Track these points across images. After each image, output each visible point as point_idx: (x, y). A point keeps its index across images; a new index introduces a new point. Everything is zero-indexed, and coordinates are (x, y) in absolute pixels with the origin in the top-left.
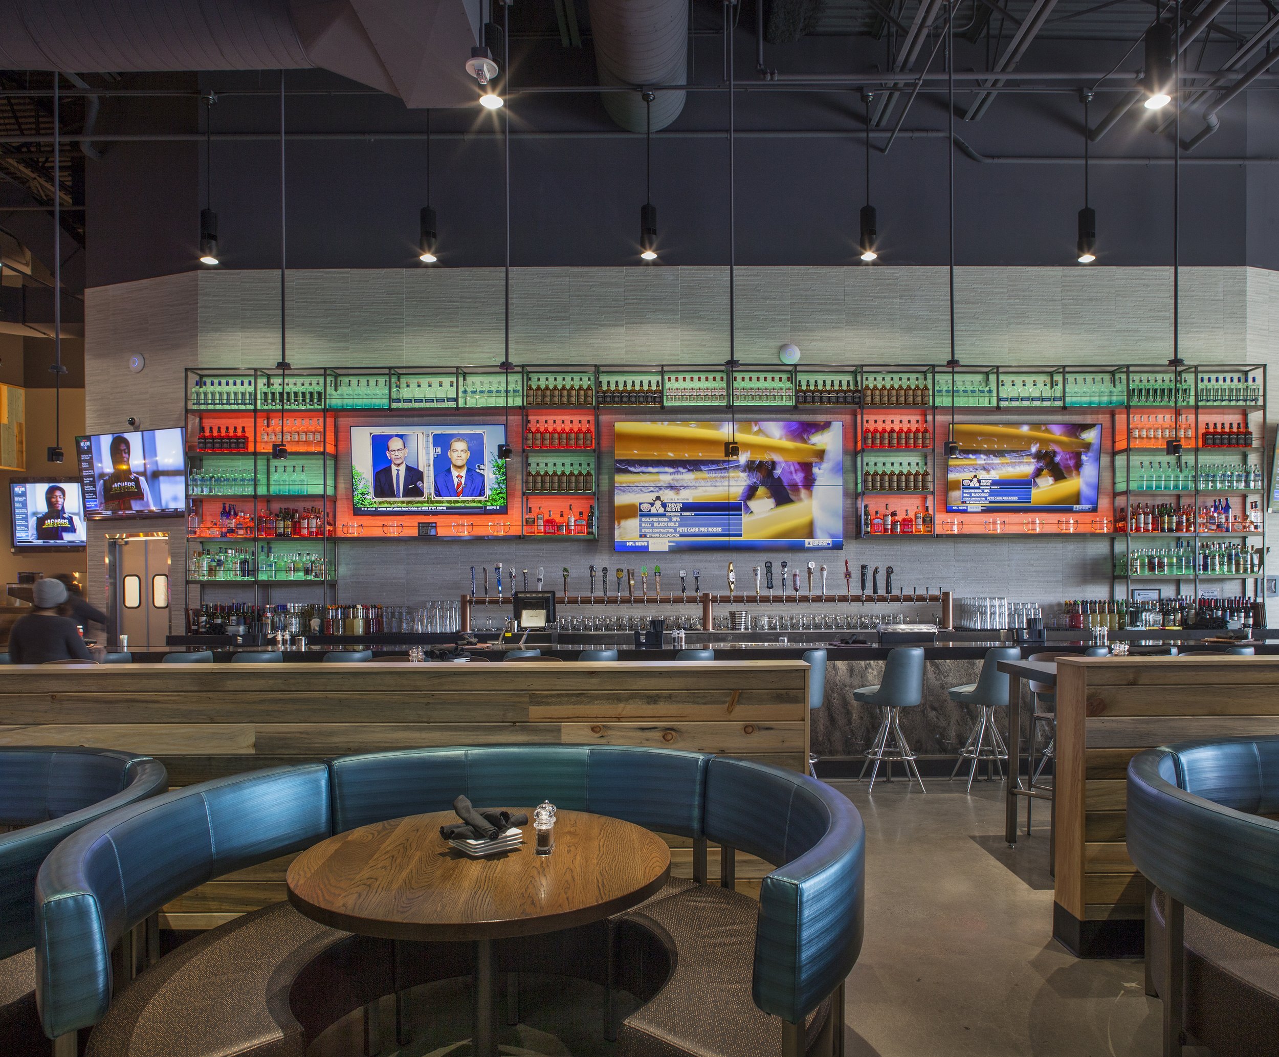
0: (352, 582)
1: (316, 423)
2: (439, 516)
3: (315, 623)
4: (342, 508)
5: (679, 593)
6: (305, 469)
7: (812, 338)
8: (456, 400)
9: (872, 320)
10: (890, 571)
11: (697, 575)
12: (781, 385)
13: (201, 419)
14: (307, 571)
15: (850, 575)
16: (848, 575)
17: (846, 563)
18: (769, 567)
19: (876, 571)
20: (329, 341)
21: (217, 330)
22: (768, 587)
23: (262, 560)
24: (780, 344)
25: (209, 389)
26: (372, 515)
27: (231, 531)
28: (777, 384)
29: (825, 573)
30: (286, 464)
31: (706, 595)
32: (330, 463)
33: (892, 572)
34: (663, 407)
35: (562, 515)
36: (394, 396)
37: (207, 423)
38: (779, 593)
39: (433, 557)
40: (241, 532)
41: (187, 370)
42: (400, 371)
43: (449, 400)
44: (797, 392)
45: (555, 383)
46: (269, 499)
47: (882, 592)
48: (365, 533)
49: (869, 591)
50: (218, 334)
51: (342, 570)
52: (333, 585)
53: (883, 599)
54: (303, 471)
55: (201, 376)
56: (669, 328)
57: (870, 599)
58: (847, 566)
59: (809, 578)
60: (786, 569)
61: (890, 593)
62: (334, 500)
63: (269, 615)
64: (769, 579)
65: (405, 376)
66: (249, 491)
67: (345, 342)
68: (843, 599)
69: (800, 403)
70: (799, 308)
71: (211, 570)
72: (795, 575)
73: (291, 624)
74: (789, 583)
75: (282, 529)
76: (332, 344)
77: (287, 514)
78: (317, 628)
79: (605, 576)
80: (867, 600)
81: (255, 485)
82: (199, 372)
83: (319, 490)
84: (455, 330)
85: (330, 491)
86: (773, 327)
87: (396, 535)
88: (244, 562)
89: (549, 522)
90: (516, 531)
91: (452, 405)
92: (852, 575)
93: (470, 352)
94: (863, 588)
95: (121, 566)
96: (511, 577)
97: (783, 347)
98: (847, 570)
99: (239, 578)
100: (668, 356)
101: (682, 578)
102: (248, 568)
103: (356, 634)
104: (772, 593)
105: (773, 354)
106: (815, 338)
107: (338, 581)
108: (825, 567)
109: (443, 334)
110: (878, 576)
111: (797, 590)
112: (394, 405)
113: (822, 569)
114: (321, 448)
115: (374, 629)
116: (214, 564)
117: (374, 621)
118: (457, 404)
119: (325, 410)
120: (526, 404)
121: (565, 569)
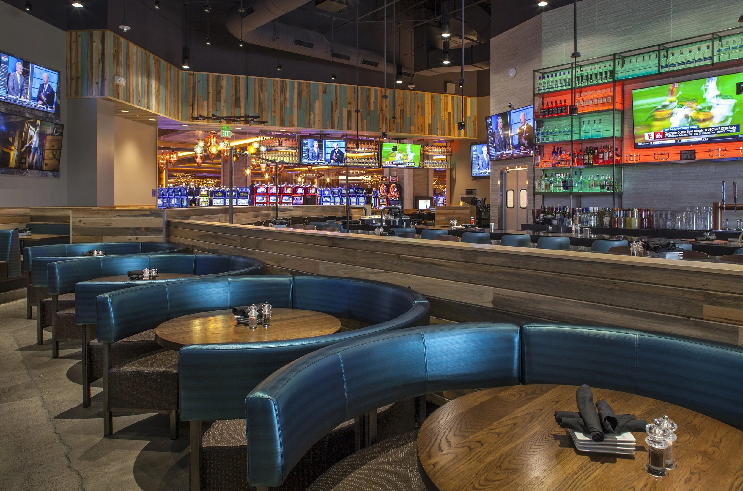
0: (633, 193)
1: (609, 92)
2: (698, 145)
3: (606, 220)
4: (626, 144)
6: (602, 121)
8: (712, 58)
13: (543, 98)
14: (602, 187)
20: (619, 36)
21: (552, 45)
23: (576, 180)
25: (546, 80)
26: (647, 148)
27: (558, 163)
30: (589, 120)
32: (618, 116)
36: (663, 63)
37: (547, 100)
40: (563, 163)
41: (534, 71)
42: (667, 46)
43: (705, 59)
46: (580, 142)
48: (643, 160)
51: (627, 186)
52: (620, 195)
54: (600, 123)
55: (543, 74)
62: (621, 139)
63: (578, 214)
65: (672, 49)
66: (567, 138)
67: (629, 34)
71: (546, 186)
73: (591, 220)
75: (587, 160)
77: (591, 151)
78: (608, 223)
81: (571, 134)
82: (542, 71)
83: (610, 134)
84: (713, 6)
85: (618, 134)
87: (664, 160)
88: (565, 181)
91: (709, 62)
95: (506, 184)
99: (562, 191)
102: (567, 185)
103: (633, 228)
107: (624, 193)
109: (702, 12)
112: (662, 70)
114: (612, 107)
115: (646, 225)
116: (548, 183)
117: (646, 220)
118: (713, 61)
119: (614, 82)
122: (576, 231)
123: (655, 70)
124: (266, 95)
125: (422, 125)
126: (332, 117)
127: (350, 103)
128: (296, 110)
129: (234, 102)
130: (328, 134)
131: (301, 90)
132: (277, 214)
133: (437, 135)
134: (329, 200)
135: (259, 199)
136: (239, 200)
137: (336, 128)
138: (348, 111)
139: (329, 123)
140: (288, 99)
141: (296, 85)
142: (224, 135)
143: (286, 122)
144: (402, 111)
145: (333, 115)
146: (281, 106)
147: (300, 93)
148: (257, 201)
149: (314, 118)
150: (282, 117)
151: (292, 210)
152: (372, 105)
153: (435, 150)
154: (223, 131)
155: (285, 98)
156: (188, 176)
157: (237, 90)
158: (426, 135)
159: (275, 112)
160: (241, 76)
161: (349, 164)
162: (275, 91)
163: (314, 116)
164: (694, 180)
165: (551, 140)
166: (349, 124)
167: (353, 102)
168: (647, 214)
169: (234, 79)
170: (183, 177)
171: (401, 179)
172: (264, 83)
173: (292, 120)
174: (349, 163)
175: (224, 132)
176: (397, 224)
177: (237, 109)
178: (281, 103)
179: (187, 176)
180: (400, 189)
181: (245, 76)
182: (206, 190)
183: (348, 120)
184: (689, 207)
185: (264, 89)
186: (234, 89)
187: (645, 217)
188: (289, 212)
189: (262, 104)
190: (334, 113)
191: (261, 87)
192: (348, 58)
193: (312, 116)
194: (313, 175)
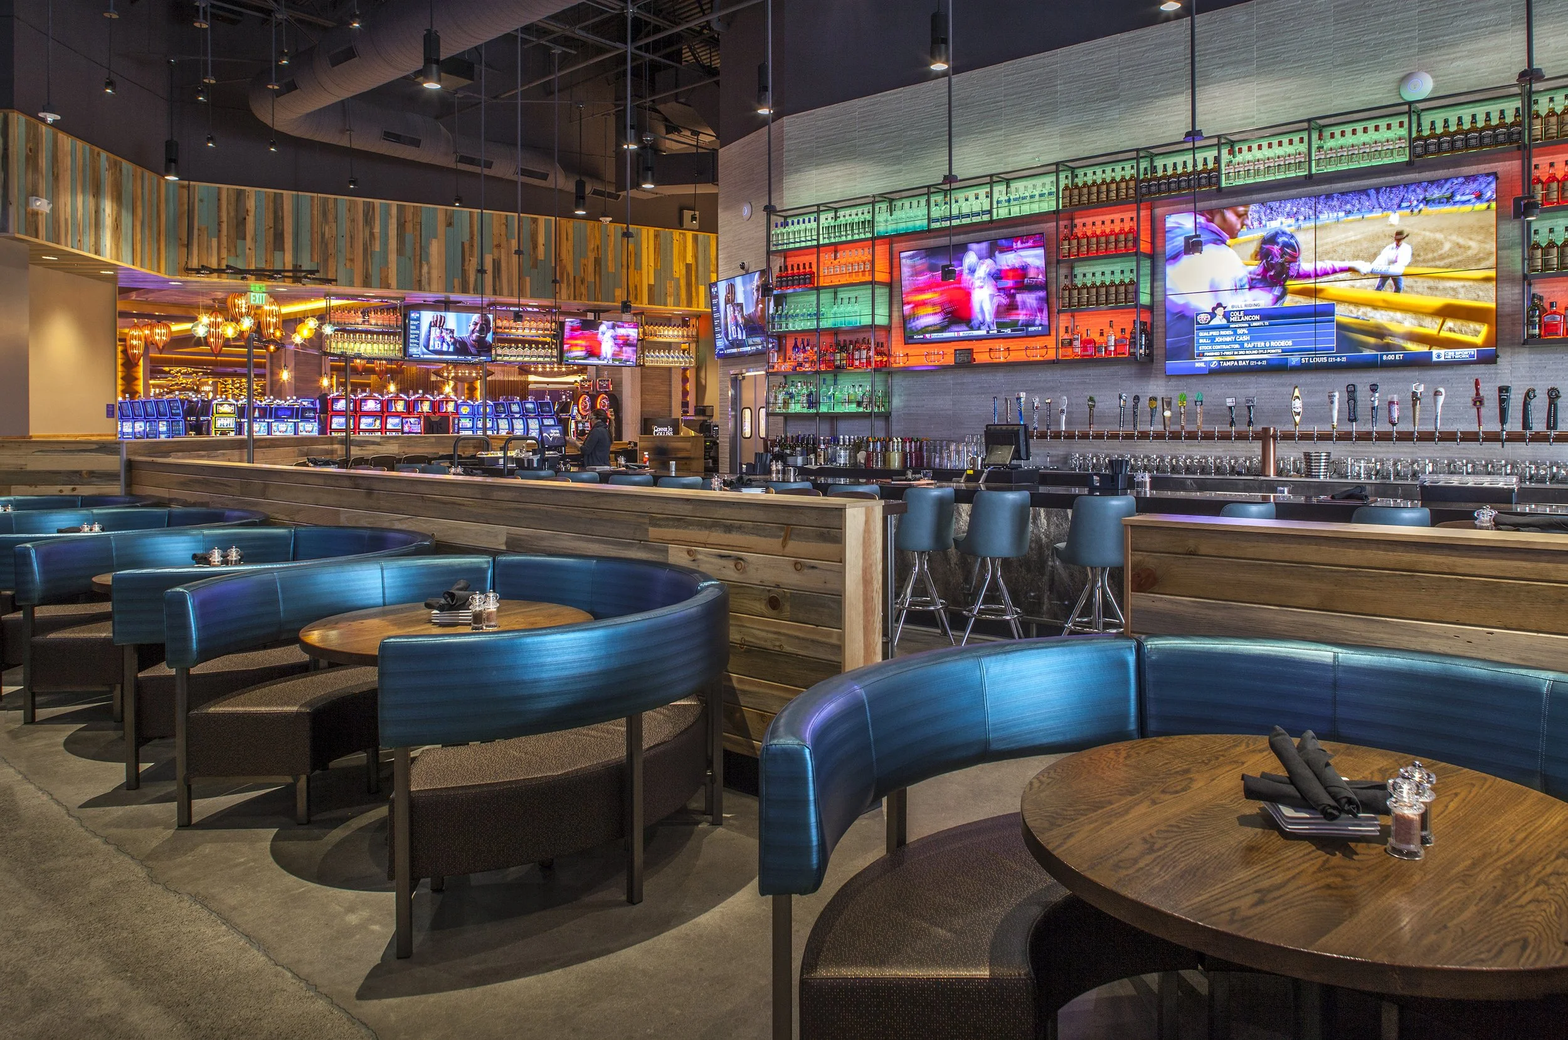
0: (904, 414)
1: (864, 255)
3: (861, 456)
4: (896, 335)
5: (1226, 428)
6: (859, 300)
7: (1452, 56)
8: (990, 212)
9: (1560, 7)
10: (1553, 395)
11: (1251, 404)
12: (1390, 134)
13: (785, 258)
14: (859, 404)
15: (1481, 402)
16: (1478, 401)
17: (1477, 383)
18: (1351, 392)
19: (1529, 395)
20: (885, 165)
21: (797, 171)
22: (1349, 420)
23: (824, 392)
24: (1401, 75)
25: (790, 228)
26: (922, 343)
27: (800, 365)
28: (1384, 134)
29: (1441, 400)
31: (1266, 430)
32: (882, 293)
33: (1558, 397)
34: (1220, 189)
35: (1102, 334)
36: (934, 215)
37: (791, 261)
38: (1367, 428)
39: (978, 386)
40: (807, 365)
43: (984, 212)
44: (1411, 141)
45: (1094, 177)
46: (835, 332)
47: (1539, 425)
48: (911, 362)
49: (1514, 425)
50: (797, 176)
51: (896, 402)
52: (887, 417)
53: (1538, 438)
54: (856, 302)
55: (786, 217)
56: (1240, 84)
57: (1514, 438)
58: (1477, 389)
59: (1414, 405)
60: (1377, 395)
61: (1555, 427)
62: (888, 329)
63: (822, 446)
64: (1352, 408)
66: (811, 325)
67: (898, 164)
68: (1470, 437)
69: (1419, 156)
70: (1433, 17)
71: (786, 403)
72: (1391, 403)
73: (840, 456)
74: (1382, 413)
76: (889, 169)
77: (843, 348)
78: (863, 461)
79: (1135, 406)
80: (1509, 439)
81: (818, 319)
82: (784, 214)
83: (866, 320)
84: (999, 133)
85: (881, 320)
86: (1390, 52)
87: (937, 363)
88: (810, 395)
89: (1086, 343)
90: (1051, 355)
91: (986, 218)
92: (1486, 402)
93: (1014, 156)
94: (1503, 420)
95: (740, 399)
96: (1033, 409)
97: (1405, 79)
98: (1478, 394)
99: (805, 410)
100: (1240, 120)
101: (1230, 408)
102: (813, 402)
103: (892, 468)
104: (1354, 427)
105: (1390, 91)
106: (1458, 55)
107: (893, 414)
108: (1442, 390)
109: (988, 140)
110: (1533, 403)
111: (1394, 424)
112: (934, 225)
113: (1437, 393)
114: (868, 278)
115: (911, 461)
116: (788, 397)
117: (911, 455)
118: (991, 216)
119: (873, 239)
120: (1061, 207)
121: (1091, 399)
122: (778, 472)
123: (921, 224)
124: (334, 227)
125: (636, 287)
126: (464, 271)
127: (498, 246)
128: (393, 257)
129: (271, 239)
130: (459, 302)
131: (403, 220)
132: (348, 451)
133: (665, 304)
135: (337, 422)
136: (300, 424)
137: (472, 291)
138: (494, 260)
139: (457, 282)
140: (377, 235)
141: (394, 211)
142: (255, 300)
143: (375, 280)
144: (598, 262)
145: (466, 268)
146: (365, 250)
147: (401, 226)
148: (334, 426)
149: (429, 273)
150: (367, 269)
151: (378, 444)
152: (541, 249)
153: (666, 333)
154: (252, 294)
155: (372, 234)
156: (197, 373)
157: (278, 218)
158: (645, 306)
159: (352, 260)
160: (285, 192)
161: (499, 358)
162: (353, 221)
163: (430, 268)
164: (980, 393)
165: (791, 328)
166: (498, 284)
167: (504, 243)
168: (915, 446)
169: (272, 197)
170: (185, 374)
171: (618, 384)
172: (331, 205)
173: (387, 277)
174: (500, 355)
175: (254, 296)
176: (535, 465)
177: (278, 254)
178: (365, 244)
179: (194, 372)
180: (615, 402)
181: (294, 193)
182: (230, 405)
183: (494, 277)
185: (331, 217)
186: (271, 216)
187: (910, 450)
188: (372, 447)
189: (326, 245)
190: (467, 263)
191: (325, 214)
192: (489, 165)
193: (425, 269)
194: (470, 373)
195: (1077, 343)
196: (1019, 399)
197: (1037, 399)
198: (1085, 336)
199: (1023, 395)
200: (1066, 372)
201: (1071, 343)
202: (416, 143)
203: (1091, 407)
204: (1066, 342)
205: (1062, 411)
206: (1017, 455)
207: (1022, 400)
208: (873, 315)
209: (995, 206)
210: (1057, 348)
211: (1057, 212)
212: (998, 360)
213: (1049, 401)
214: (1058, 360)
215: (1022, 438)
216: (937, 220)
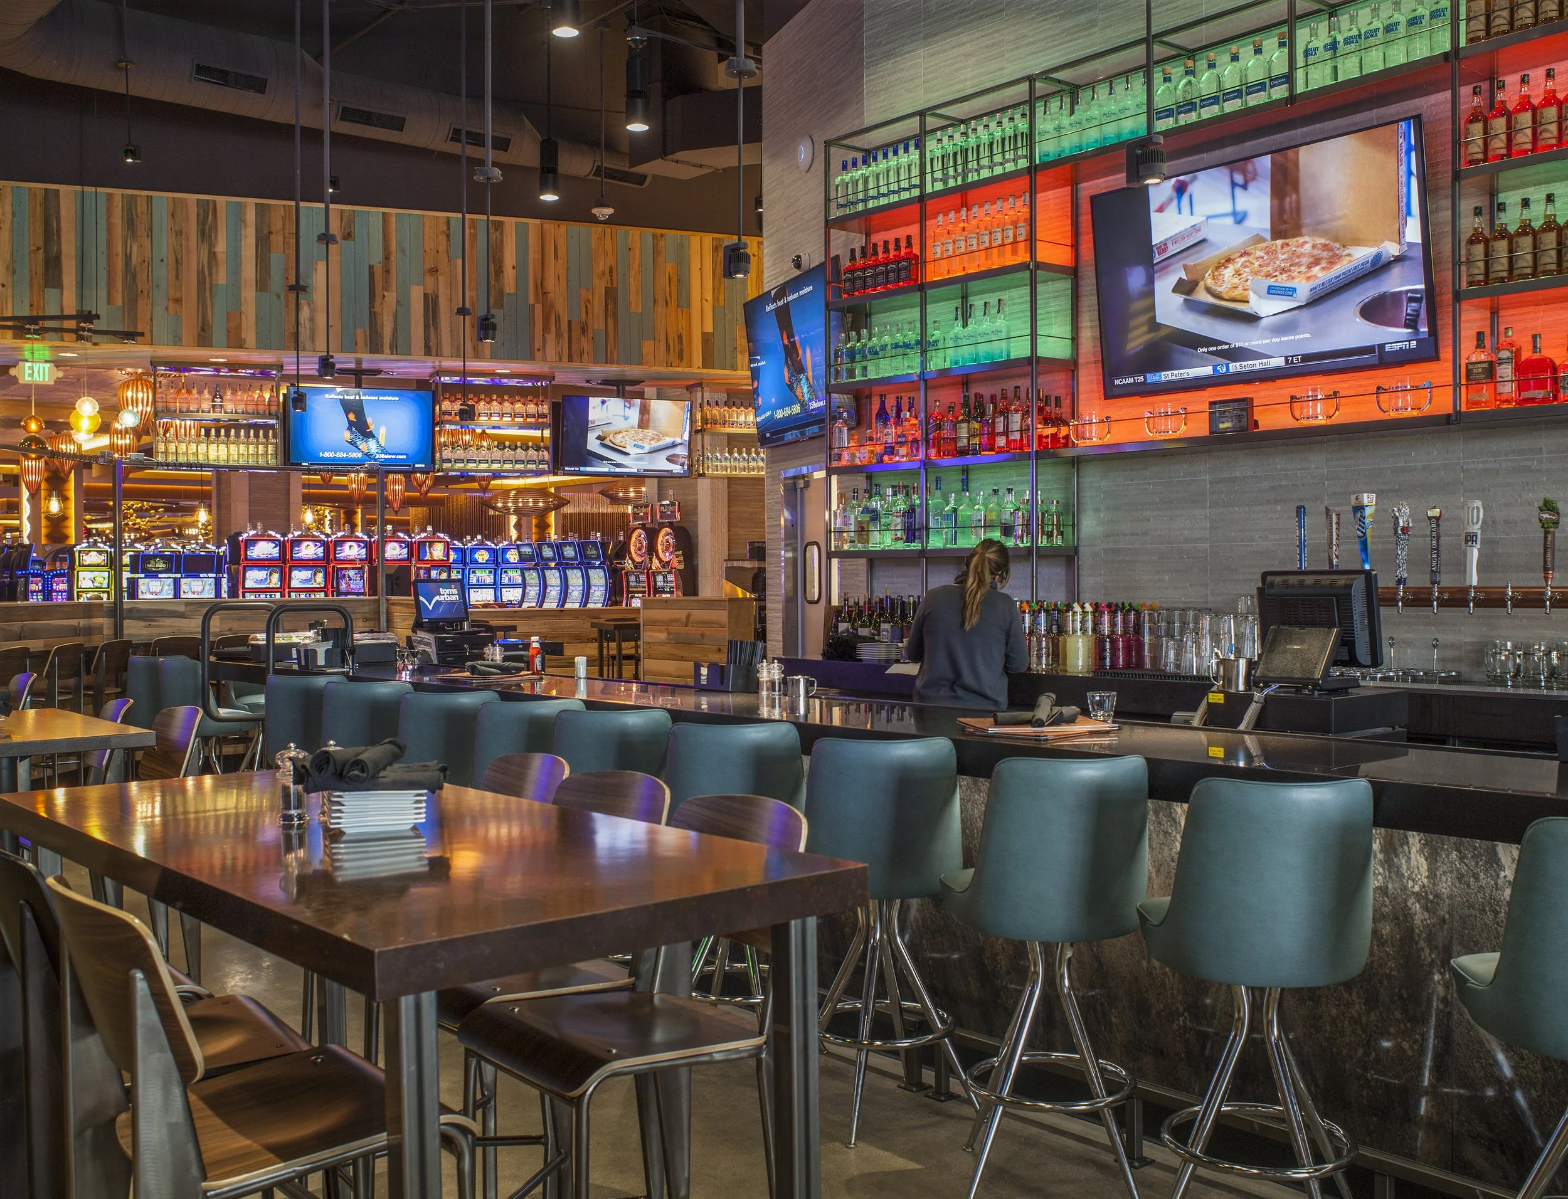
0: (1106, 551)
1: (1015, 208)
2: (1280, 383)
8: (1289, 78)
14: (1006, 529)
21: (889, 55)
23: (936, 506)
27: (891, 449)
32: (1053, 288)
39: (1266, 484)
40: (903, 451)
41: (828, 144)
43: (1274, 81)
46: (963, 379)
50: (889, 64)
51: (1089, 524)
52: (1069, 557)
62: (1071, 367)
71: (862, 531)
75: (965, 441)
76: (1068, 23)
77: (975, 410)
81: (924, 353)
83: (1020, 349)
85: (1053, 346)
88: (910, 512)
89: (1530, 369)
90: (1442, 403)
91: (1279, 92)
95: (803, 526)
96: (1396, 532)
99: (900, 546)
102: (915, 526)
107: (1082, 549)
114: (1023, 257)
115: (1114, 657)
116: (867, 517)
117: (1114, 643)
118: (1292, 89)
119: (1033, 170)
120: (1463, 43)
121: (1548, 506)
123: (1133, 126)
124: (147, 245)
125: (680, 337)
126: (373, 316)
127: (434, 271)
128: (249, 294)
129: (40, 270)
130: (379, 372)
131: (266, 231)
133: (734, 367)
134: (489, 579)
135: (254, 578)
136: (183, 581)
137: (387, 349)
138: (426, 295)
139: (361, 336)
140: (221, 257)
141: (251, 215)
142: (31, 375)
143: (219, 332)
144: (611, 295)
145: (377, 309)
146: (201, 282)
147: (263, 241)
149: (312, 320)
150: (204, 316)
152: (509, 274)
153: (742, 418)
154: (27, 365)
155: (212, 255)
157: (50, 233)
158: (696, 371)
159: (178, 301)
160: (63, 188)
161: (446, 465)
162: (179, 233)
163: (313, 311)
164: (1268, 501)
165: (872, 375)
166: (432, 336)
167: (444, 266)
168: (1125, 622)
169: (40, 197)
171: (690, 511)
172: (141, 207)
173: (239, 328)
174: (449, 461)
175: (31, 368)
177: (51, 293)
178: (200, 273)
180: (686, 541)
181: (78, 188)
182: (100, 552)
183: (426, 327)
184: (1246, 596)
185: (141, 229)
186: (40, 228)
187: (1113, 632)
189: (134, 277)
190: (378, 301)
191: (131, 223)
192: (398, 124)
193: (305, 313)
194: (536, 503)
195: (1506, 371)
196: (1359, 508)
197: (1406, 510)
198: (1526, 355)
199: (1368, 499)
200: (1478, 445)
201: (1490, 371)
202: (258, 85)
203: (1548, 528)
204: (1478, 369)
205: (1470, 538)
206: (1346, 654)
207: (1368, 511)
208: (1033, 335)
209: (1300, 60)
210: (1457, 385)
211: (1453, 56)
212: (1312, 422)
213: (1436, 512)
214: (1458, 413)
215: (1359, 606)
216: (1168, 113)
